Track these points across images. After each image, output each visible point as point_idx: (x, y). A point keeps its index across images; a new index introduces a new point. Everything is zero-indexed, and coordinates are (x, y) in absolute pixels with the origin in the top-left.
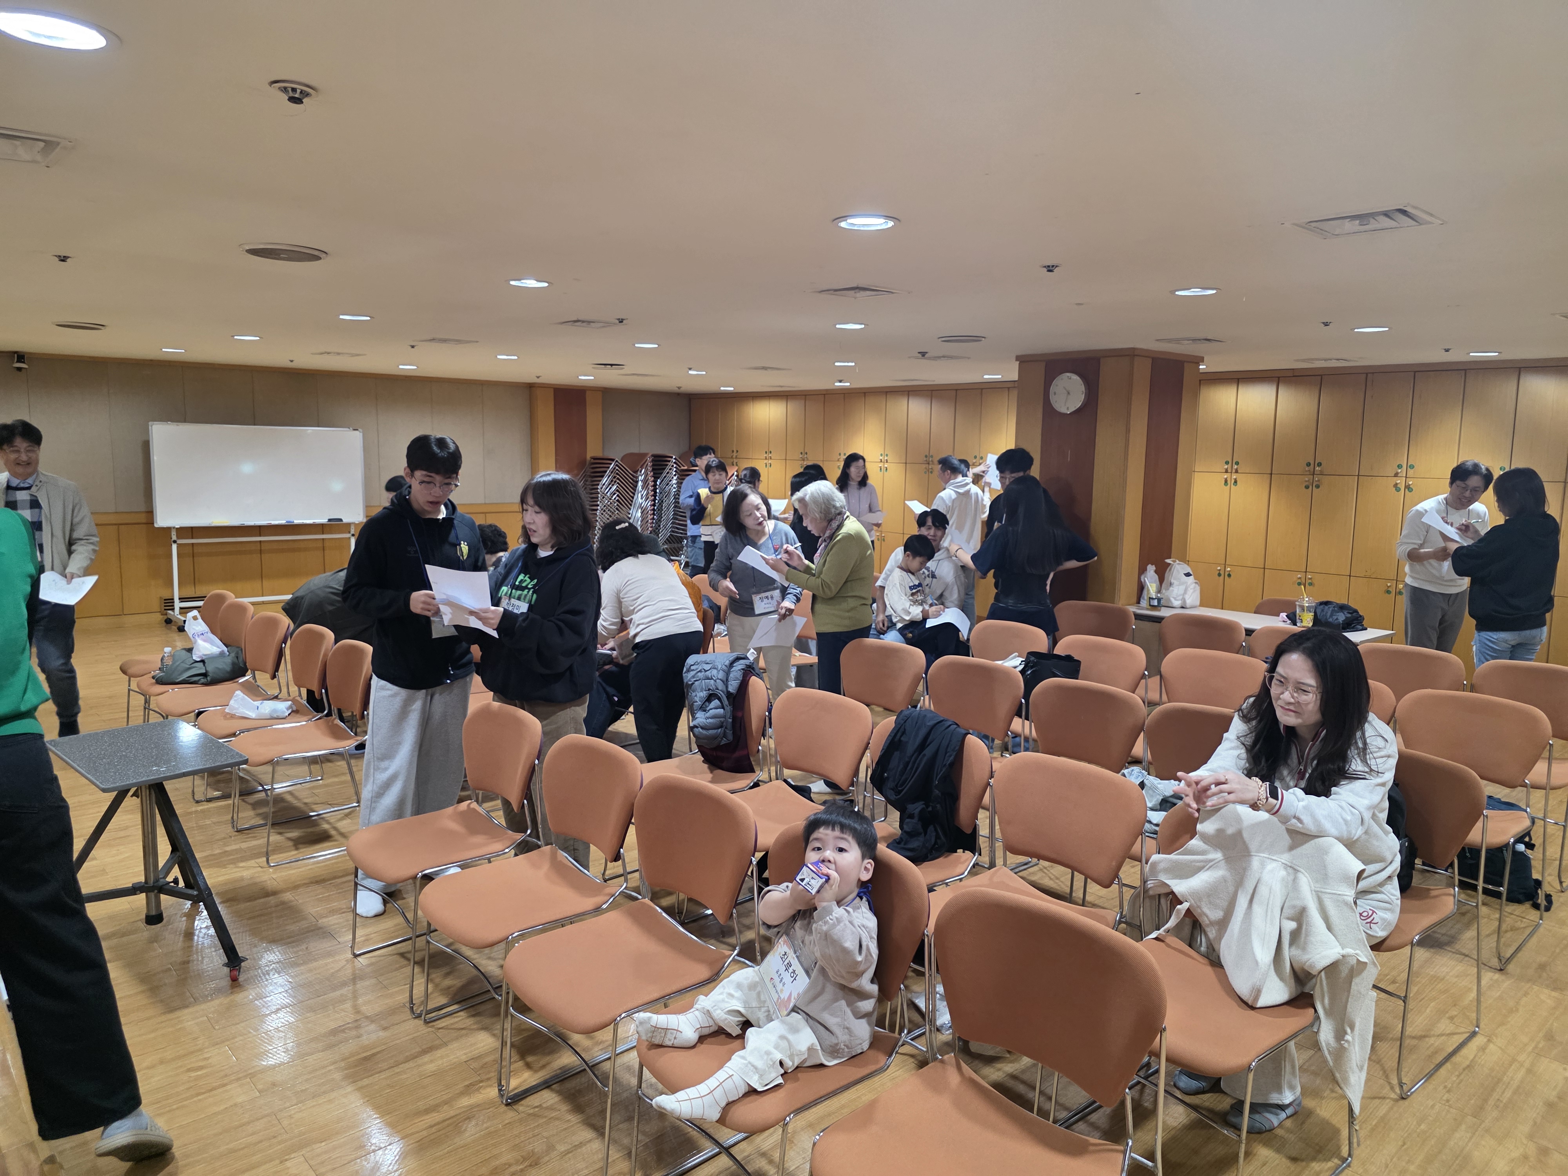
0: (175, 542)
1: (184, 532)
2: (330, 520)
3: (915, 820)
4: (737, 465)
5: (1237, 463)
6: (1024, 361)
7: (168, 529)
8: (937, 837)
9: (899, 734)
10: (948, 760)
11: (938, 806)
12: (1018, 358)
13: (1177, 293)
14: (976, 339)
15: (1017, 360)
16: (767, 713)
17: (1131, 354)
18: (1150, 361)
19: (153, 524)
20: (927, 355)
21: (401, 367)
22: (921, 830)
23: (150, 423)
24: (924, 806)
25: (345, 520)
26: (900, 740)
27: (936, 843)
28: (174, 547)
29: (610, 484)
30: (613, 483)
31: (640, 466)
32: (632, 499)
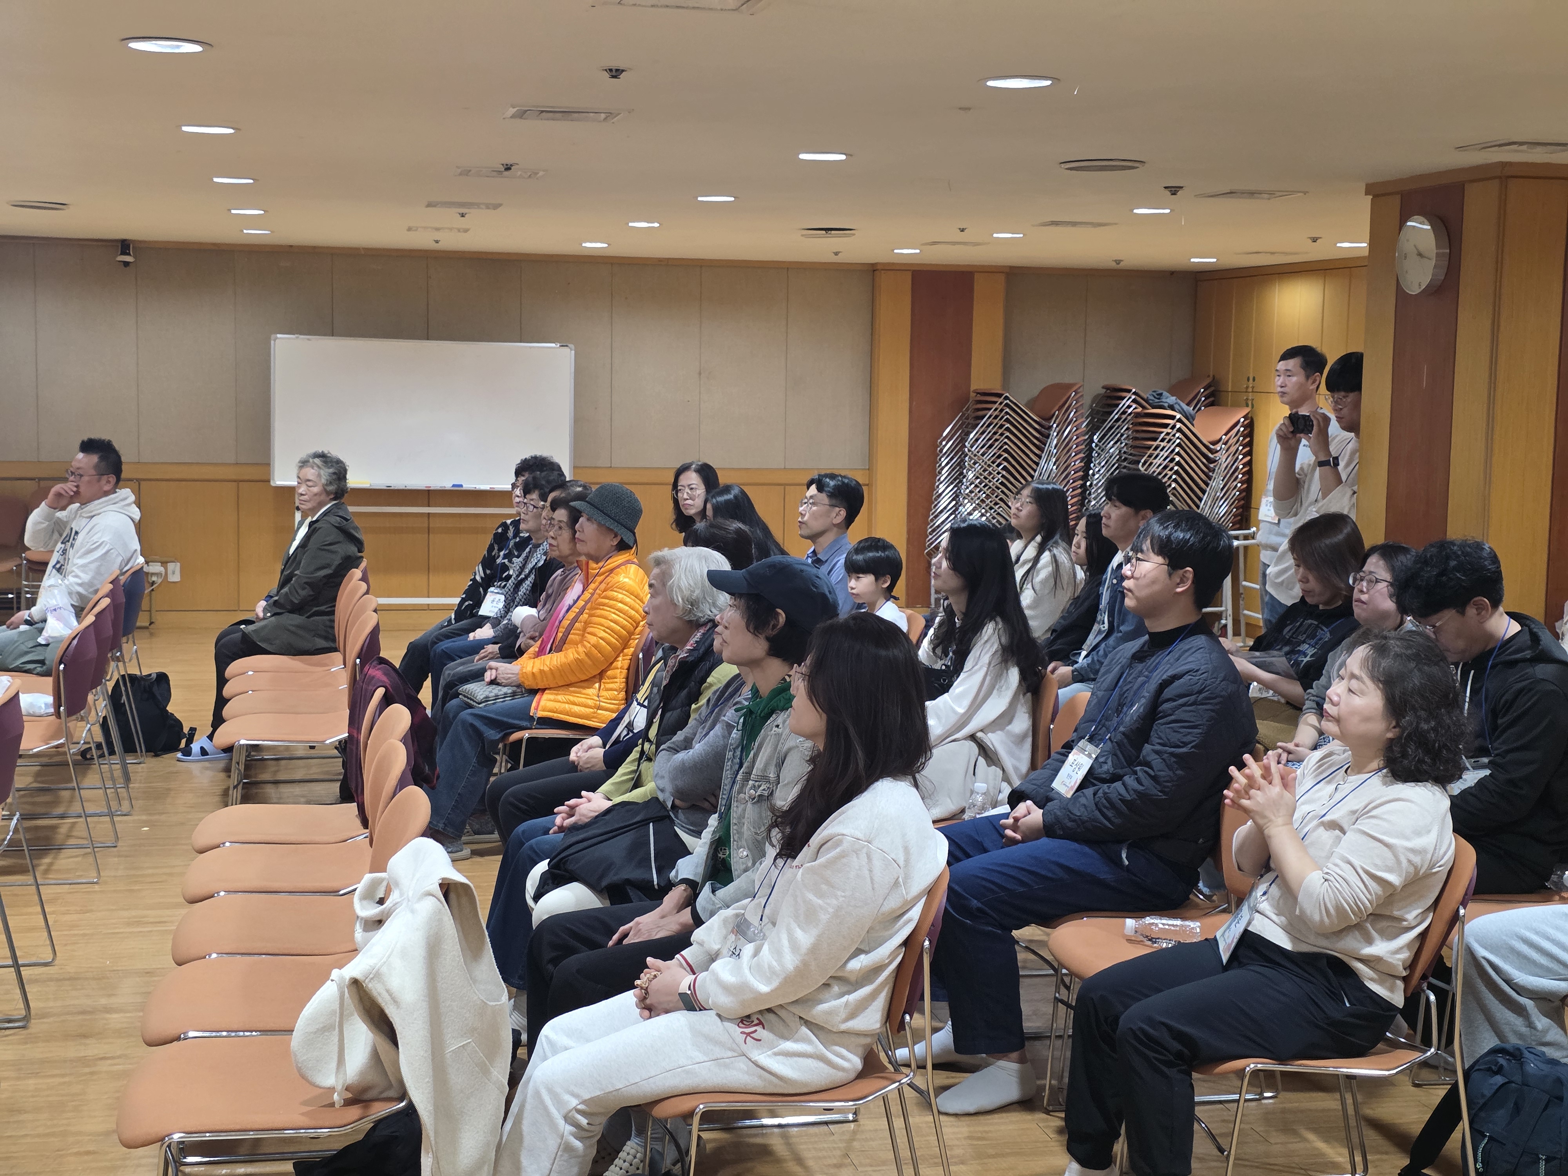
6: (1376, 194)
15: (1367, 194)
17: (1501, 175)
19: (269, 481)
21: (584, 245)
23: (273, 335)
29: (989, 439)
30: (996, 437)
31: (1057, 407)
32: (1034, 466)
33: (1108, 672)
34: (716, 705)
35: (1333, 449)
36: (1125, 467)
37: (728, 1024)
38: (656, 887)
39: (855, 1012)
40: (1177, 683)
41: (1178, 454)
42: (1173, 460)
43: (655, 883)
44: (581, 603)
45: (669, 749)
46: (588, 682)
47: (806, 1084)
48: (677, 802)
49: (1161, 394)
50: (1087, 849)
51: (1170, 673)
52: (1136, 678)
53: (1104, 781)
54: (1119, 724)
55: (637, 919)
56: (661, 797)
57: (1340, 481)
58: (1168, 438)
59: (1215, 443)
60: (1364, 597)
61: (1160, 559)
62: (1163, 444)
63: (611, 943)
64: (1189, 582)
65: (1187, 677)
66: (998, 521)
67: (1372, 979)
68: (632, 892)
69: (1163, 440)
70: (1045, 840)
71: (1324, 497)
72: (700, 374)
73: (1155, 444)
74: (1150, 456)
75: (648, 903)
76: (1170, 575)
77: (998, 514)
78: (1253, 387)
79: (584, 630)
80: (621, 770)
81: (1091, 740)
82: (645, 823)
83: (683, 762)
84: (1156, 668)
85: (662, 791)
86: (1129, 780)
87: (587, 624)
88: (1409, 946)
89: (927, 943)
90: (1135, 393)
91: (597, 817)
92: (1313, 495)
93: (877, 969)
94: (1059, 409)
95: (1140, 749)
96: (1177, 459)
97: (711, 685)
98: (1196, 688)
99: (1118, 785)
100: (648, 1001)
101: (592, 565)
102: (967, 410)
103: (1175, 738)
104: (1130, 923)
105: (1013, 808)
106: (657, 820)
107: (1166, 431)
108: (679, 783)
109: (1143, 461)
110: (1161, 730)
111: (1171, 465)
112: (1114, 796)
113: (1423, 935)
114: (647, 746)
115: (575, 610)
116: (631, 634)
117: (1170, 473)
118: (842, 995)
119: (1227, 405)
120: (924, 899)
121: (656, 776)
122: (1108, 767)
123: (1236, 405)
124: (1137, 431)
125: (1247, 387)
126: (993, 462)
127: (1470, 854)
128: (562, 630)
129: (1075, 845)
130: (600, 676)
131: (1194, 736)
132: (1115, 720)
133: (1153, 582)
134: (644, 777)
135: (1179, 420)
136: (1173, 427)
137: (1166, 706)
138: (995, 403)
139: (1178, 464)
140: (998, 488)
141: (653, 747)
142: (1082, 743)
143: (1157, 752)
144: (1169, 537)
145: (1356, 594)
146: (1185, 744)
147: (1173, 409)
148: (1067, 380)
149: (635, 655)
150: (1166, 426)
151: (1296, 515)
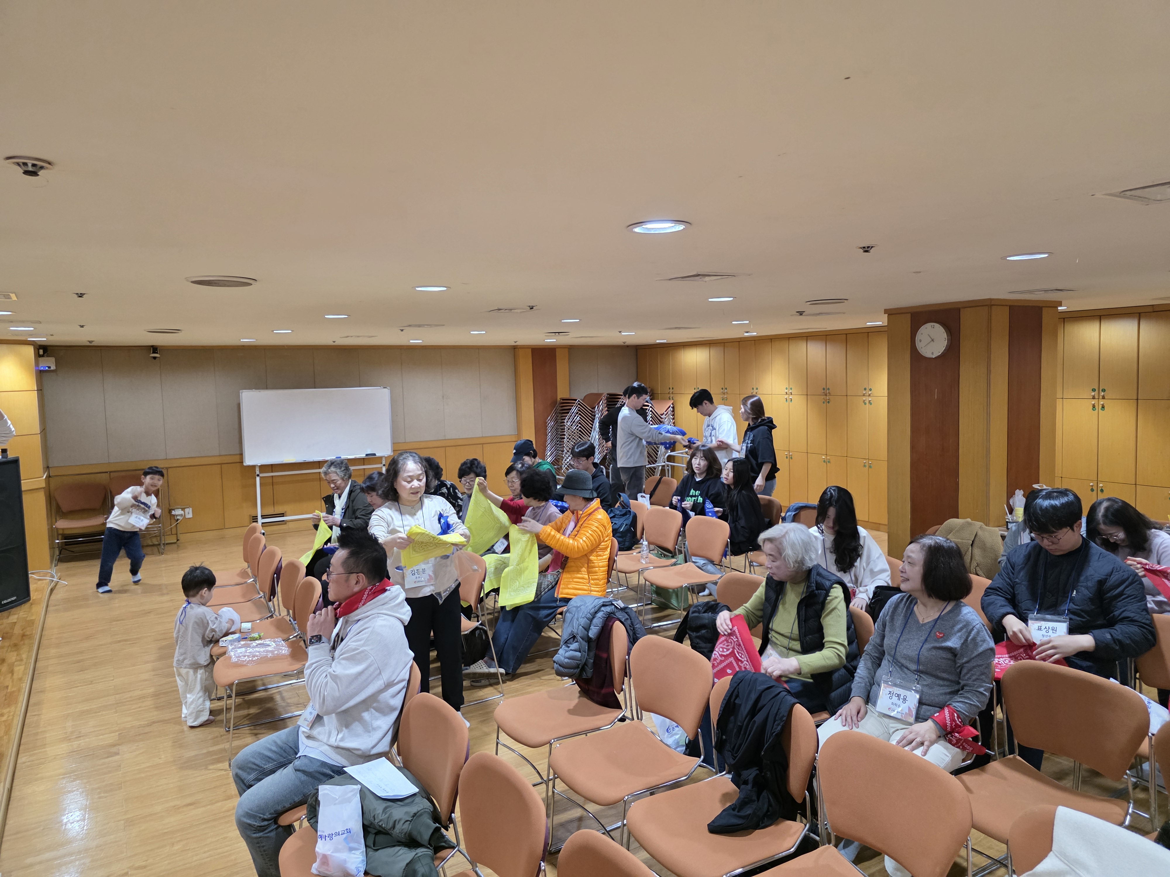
0: (258, 475)
1: (264, 468)
2: (367, 455)
3: (749, 787)
4: (673, 399)
5: (1104, 390)
6: (891, 313)
7: (254, 467)
8: (770, 805)
9: (734, 697)
10: (776, 729)
11: (769, 773)
12: (886, 311)
13: (1008, 259)
14: (839, 301)
16: (627, 657)
17: (989, 304)
19: (243, 462)
20: (804, 314)
22: (755, 798)
23: (241, 391)
24: (758, 772)
25: (378, 455)
26: (734, 704)
27: (768, 811)
28: (258, 479)
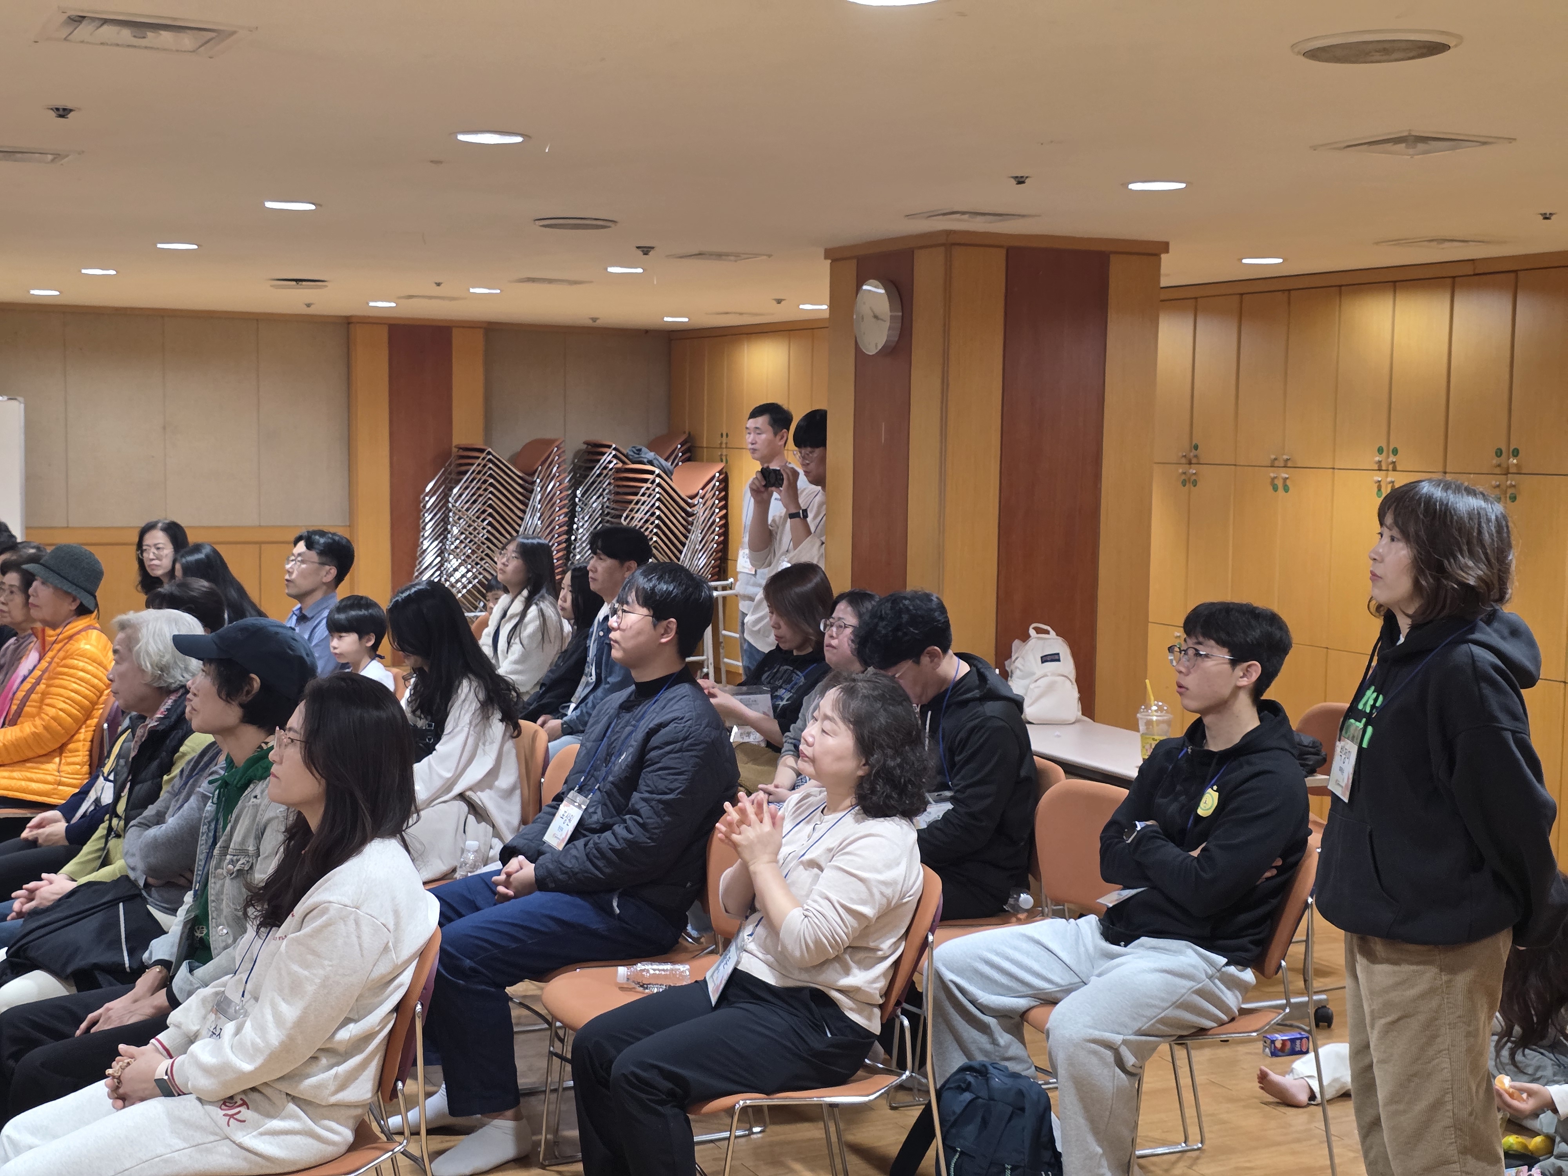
15: (826, 258)
18: (1004, 252)
21: (32, 292)
29: (473, 495)
30: (480, 492)
31: (540, 463)
32: (519, 521)
33: (596, 722)
34: (190, 776)
35: (802, 501)
36: (608, 521)
37: (209, 1108)
38: (128, 970)
39: (344, 1084)
40: (663, 731)
41: (658, 508)
42: (653, 514)
43: (127, 965)
44: (37, 673)
45: (140, 825)
46: (47, 756)
47: (294, 1163)
48: (150, 880)
49: (640, 450)
50: (578, 901)
51: (657, 721)
52: (624, 728)
53: (594, 831)
54: (607, 774)
55: (107, 1005)
56: (132, 875)
57: (809, 533)
58: (648, 492)
59: (692, 497)
60: (834, 642)
61: (644, 611)
62: (643, 499)
63: (78, 1033)
64: (673, 634)
65: (672, 725)
66: (484, 577)
67: (851, 1009)
68: (101, 977)
69: (643, 495)
70: (538, 894)
71: (795, 548)
72: (164, 428)
73: (636, 498)
74: (631, 510)
75: (119, 987)
76: (655, 626)
77: (485, 569)
78: (726, 443)
79: (42, 701)
80: (86, 849)
81: (580, 791)
82: (114, 903)
83: (155, 839)
84: (642, 717)
85: (133, 869)
86: (619, 829)
87: (44, 694)
88: (884, 974)
89: (419, 1007)
90: (615, 449)
91: (60, 899)
92: (784, 547)
93: (368, 1038)
94: (542, 464)
95: (628, 798)
96: (658, 513)
97: (184, 755)
98: (681, 735)
99: (608, 834)
100: (121, 1091)
101: (49, 632)
102: (450, 465)
103: (662, 785)
104: (622, 971)
105: (504, 864)
106: (126, 900)
107: (646, 485)
108: (152, 860)
109: (625, 515)
110: (649, 778)
111: (652, 519)
112: (604, 846)
113: (897, 964)
114: (115, 821)
115: (31, 680)
116: (94, 704)
117: (651, 527)
118: (331, 1067)
119: (702, 460)
120: (415, 963)
121: (126, 855)
122: (598, 817)
123: (711, 460)
124: (618, 486)
125: (721, 444)
126: (478, 518)
127: (937, 882)
128: (16, 702)
129: (567, 898)
130: (61, 750)
131: (680, 783)
132: (604, 770)
133: (639, 633)
134: (112, 854)
135: (659, 475)
136: (653, 482)
137: (653, 754)
138: (478, 458)
139: (659, 517)
140: (484, 544)
141: (122, 823)
142: (572, 794)
143: (645, 800)
144: (653, 589)
145: (827, 640)
146: (672, 791)
147: (652, 465)
148: (549, 435)
149: (99, 726)
150: (645, 481)
151: (770, 565)
